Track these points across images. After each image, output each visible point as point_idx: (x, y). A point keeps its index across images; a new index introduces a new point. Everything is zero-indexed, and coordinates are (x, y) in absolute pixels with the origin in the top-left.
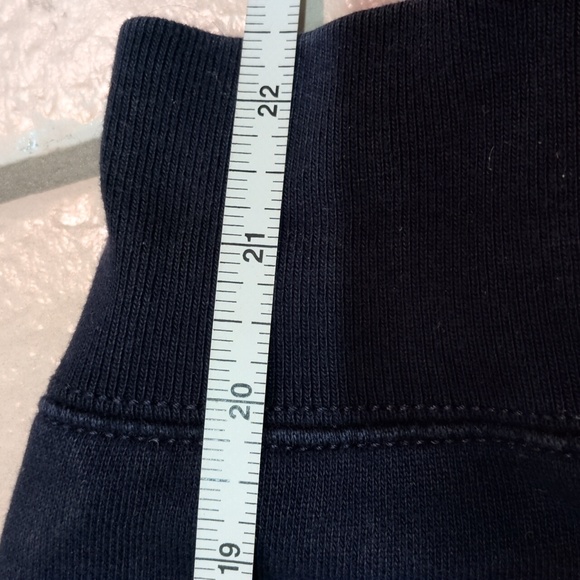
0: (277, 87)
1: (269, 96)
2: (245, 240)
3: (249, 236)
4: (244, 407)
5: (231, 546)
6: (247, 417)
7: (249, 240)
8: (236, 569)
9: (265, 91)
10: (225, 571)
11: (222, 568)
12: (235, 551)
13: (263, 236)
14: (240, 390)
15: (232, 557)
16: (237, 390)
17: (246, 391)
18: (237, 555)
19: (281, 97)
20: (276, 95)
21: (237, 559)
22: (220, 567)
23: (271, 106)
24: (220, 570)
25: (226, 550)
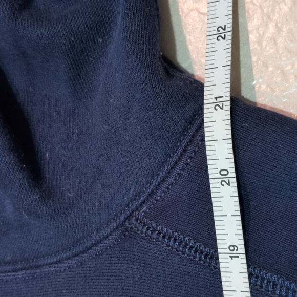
0: (225, 26)
1: (222, 31)
2: (214, 100)
3: (216, 98)
4: (226, 180)
5: (233, 246)
6: (229, 184)
7: (216, 100)
8: (238, 257)
9: (220, 29)
10: (233, 258)
11: (232, 257)
12: (236, 248)
13: (222, 97)
14: (223, 173)
15: (235, 252)
16: (222, 173)
17: (226, 172)
18: (237, 250)
19: (227, 30)
20: (225, 29)
21: (237, 252)
22: (230, 256)
23: (223, 35)
24: (230, 258)
25: (232, 248)
